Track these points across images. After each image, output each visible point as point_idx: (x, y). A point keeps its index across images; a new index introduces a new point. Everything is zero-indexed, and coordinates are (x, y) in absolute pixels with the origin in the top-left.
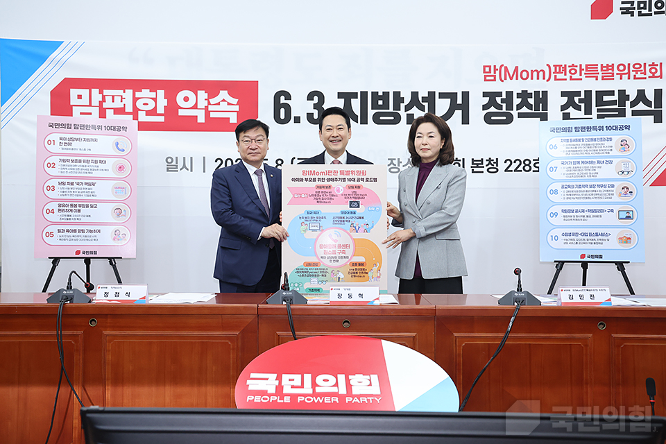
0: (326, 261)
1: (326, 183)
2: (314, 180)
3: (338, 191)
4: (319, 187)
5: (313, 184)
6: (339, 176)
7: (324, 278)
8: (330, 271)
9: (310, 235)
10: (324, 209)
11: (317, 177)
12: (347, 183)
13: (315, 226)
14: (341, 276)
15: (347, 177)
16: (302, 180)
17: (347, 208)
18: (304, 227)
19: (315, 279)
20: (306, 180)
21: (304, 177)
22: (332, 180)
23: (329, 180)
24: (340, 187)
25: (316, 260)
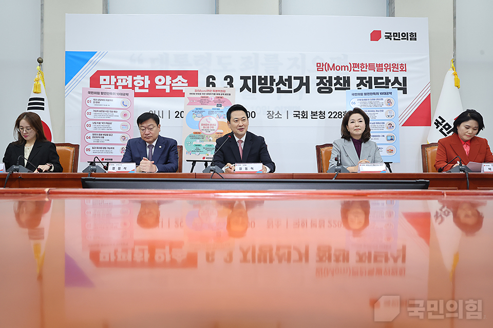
0: (204, 132)
1: (206, 95)
2: (200, 94)
3: (212, 99)
4: (203, 97)
5: (200, 96)
6: (212, 92)
7: (203, 140)
8: (206, 136)
9: (197, 119)
10: (204, 107)
11: (202, 93)
12: (216, 95)
13: (199, 115)
14: (211, 138)
15: (216, 93)
16: (194, 94)
17: (215, 107)
18: (194, 116)
19: (198, 140)
20: (196, 94)
21: (195, 93)
22: (209, 94)
23: (207, 94)
24: (212, 97)
25: (200, 131)
